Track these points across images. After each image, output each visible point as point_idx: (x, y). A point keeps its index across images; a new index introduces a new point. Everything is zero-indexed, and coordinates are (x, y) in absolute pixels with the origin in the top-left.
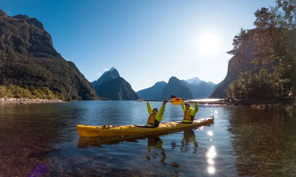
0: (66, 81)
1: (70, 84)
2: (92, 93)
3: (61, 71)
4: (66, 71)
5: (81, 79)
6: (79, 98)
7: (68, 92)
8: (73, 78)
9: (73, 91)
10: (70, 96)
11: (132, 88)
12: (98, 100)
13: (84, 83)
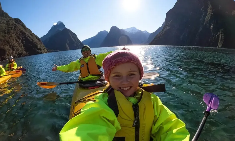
0: (11, 38)
1: (15, 40)
2: (39, 46)
3: (6, 29)
4: (11, 28)
5: (27, 33)
6: (25, 54)
7: (13, 49)
8: (18, 34)
9: (19, 48)
10: (16, 54)
11: (78, 38)
12: (47, 53)
13: (30, 38)
